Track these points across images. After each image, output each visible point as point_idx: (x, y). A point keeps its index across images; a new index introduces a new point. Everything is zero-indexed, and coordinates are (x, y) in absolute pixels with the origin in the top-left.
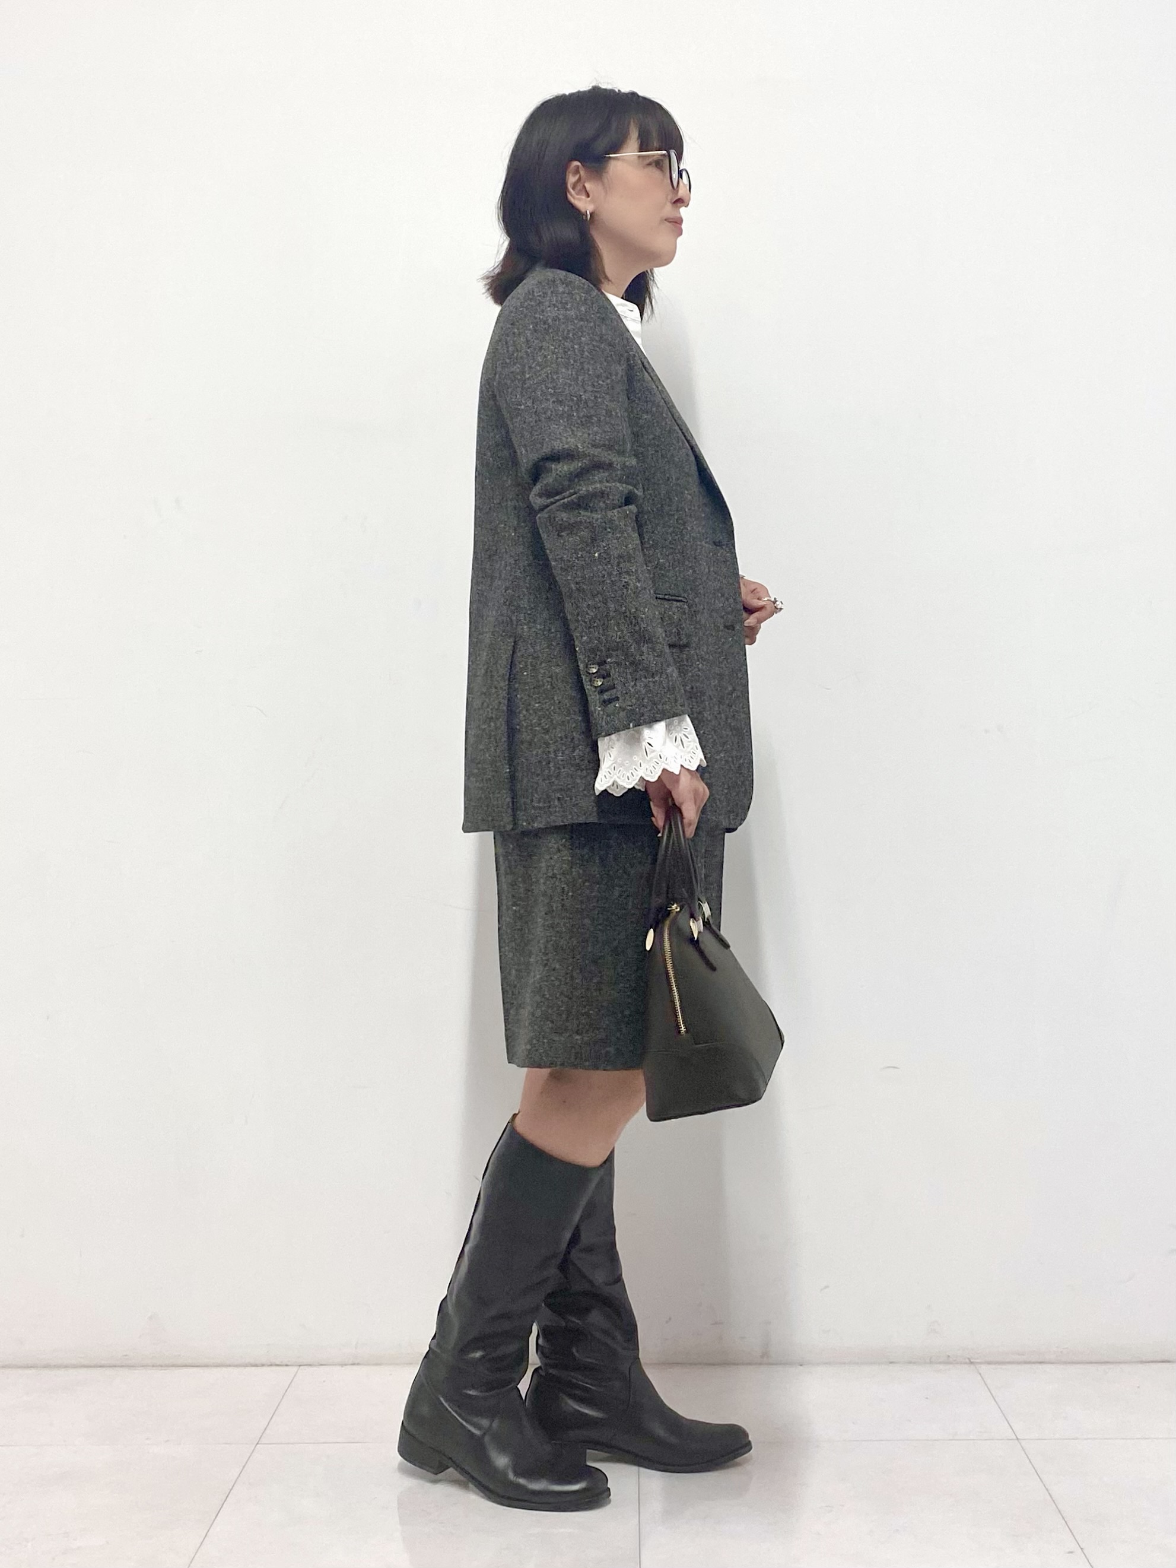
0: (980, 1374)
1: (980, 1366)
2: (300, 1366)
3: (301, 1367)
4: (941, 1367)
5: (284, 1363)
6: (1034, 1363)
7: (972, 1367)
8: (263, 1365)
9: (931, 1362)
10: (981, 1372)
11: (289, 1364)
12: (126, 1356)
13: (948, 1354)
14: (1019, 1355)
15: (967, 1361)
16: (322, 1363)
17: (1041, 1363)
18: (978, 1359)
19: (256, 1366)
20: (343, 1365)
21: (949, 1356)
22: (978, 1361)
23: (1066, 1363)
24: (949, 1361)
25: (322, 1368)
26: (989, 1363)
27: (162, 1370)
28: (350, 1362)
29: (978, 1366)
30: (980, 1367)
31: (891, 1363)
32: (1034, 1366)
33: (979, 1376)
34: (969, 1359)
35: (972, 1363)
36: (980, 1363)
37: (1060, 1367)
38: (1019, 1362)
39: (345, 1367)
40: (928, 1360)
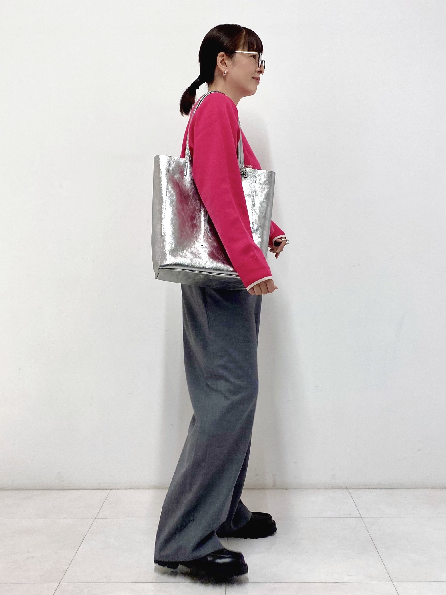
3: (111, 490)
4: (336, 490)
5: (105, 488)
6: (369, 488)
7: (348, 490)
8: (98, 489)
9: (333, 488)
10: (350, 492)
11: (107, 489)
12: (50, 486)
13: (339, 485)
14: (364, 486)
17: (372, 488)
18: (349, 487)
19: (96, 489)
20: (126, 489)
22: (349, 488)
23: (380, 488)
24: (339, 488)
25: (118, 489)
26: (354, 489)
27: (62, 491)
28: (129, 488)
29: (349, 490)
31: (319, 488)
32: (369, 490)
33: (349, 493)
34: (346, 487)
35: (347, 489)
36: (350, 489)
37: (378, 490)
38: (364, 488)
39: (127, 490)
40: (332, 488)
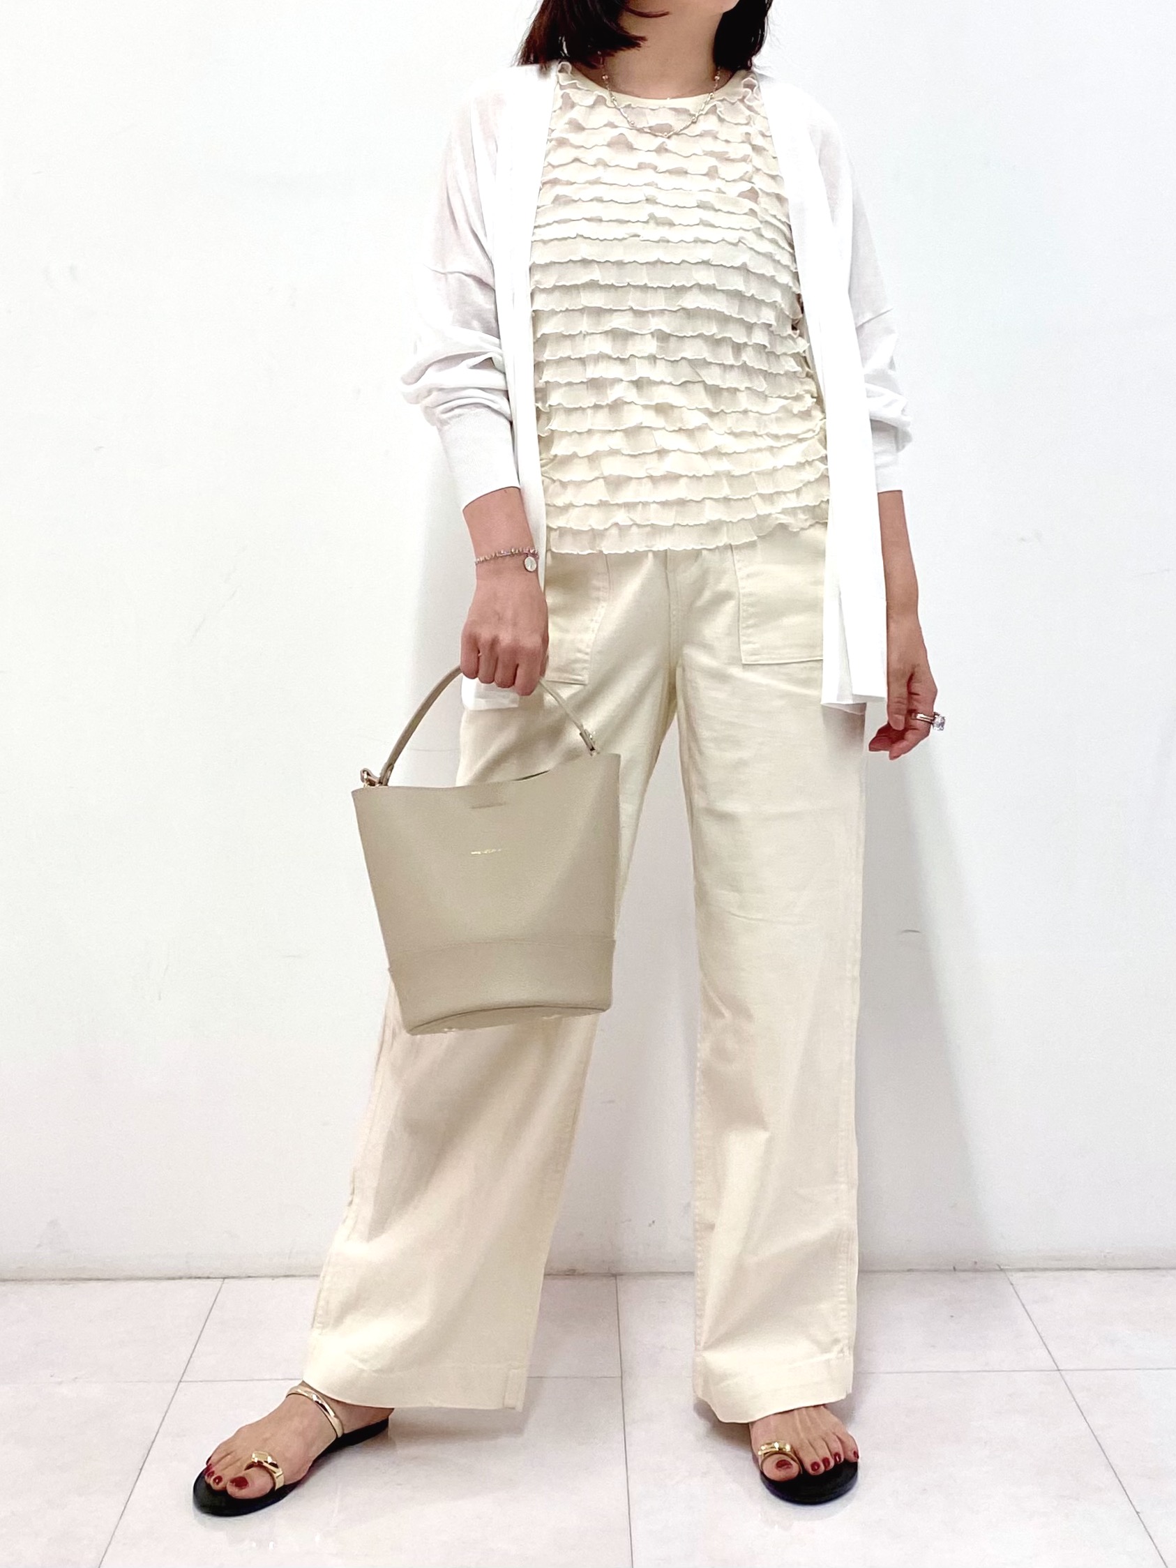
0: (1012, 1284)
1: (1010, 1273)
2: (224, 1278)
3: (226, 1280)
4: (967, 1275)
5: (206, 1275)
6: (1074, 1269)
7: (1002, 1274)
8: (181, 1278)
9: (954, 1268)
10: (1013, 1280)
11: (211, 1276)
13: (974, 1260)
14: (1057, 1260)
15: (997, 1268)
16: (250, 1275)
17: (1081, 1269)
18: (1009, 1266)
19: (173, 1279)
20: (273, 1277)
21: (976, 1263)
22: (1009, 1268)
23: (1109, 1269)
24: (976, 1268)
25: (250, 1279)
26: (1022, 1270)
27: (65, 1284)
28: (283, 1274)
29: (1009, 1274)
30: (1012, 1276)
31: (909, 1270)
32: (1075, 1273)
33: (1011, 1286)
34: (1000, 1267)
35: (1002, 1270)
36: (1011, 1270)
37: (1106, 1274)
38: (1058, 1270)
39: (276, 1280)
40: (952, 1268)
